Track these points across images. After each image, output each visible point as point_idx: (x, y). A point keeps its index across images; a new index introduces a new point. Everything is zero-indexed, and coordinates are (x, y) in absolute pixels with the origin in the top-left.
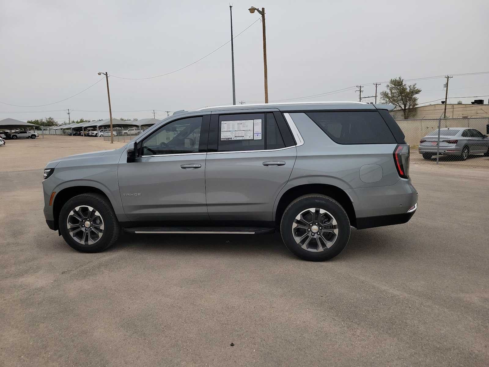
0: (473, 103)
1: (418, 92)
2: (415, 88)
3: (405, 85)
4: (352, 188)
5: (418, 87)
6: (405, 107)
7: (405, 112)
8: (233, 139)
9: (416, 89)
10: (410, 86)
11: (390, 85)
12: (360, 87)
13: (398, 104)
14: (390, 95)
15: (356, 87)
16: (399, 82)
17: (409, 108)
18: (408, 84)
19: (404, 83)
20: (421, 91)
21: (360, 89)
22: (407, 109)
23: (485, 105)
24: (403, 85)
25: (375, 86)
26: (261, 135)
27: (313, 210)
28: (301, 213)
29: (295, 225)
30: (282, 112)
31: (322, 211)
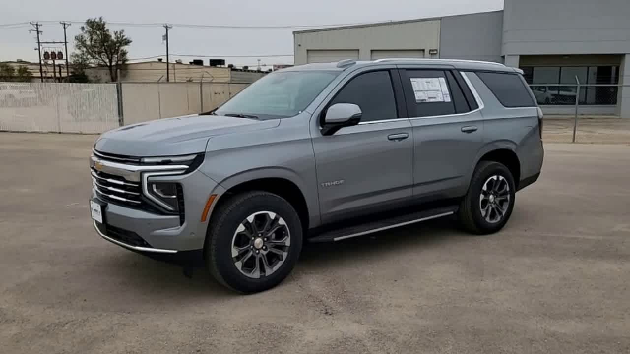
0: (191, 63)
1: (127, 42)
2: (123, 36)
3: (108, 30)
5: (126, 35)
6: (111, 62)
7: (111, 70)
8: (427, 101)
9: (124, 38)
10: (117, 32)
11: (85, 26)
12: (37, 25)
13: (101, 57)
14: (88, 43)
15: (29, 24)
16: (98, 25)
17: (117, 65)
18: (112, 30)
19: (107, 27)
20: (131, 42)
21: (37, 28)
22: (114, 66)
23: (207, 67)
24: (105, 29)
25: (62, 27)
26: (449, 96)
27: (495, 178)
28: (486, 183)
29: (482, 197)
30: (458, 70)
31: (501, 178)
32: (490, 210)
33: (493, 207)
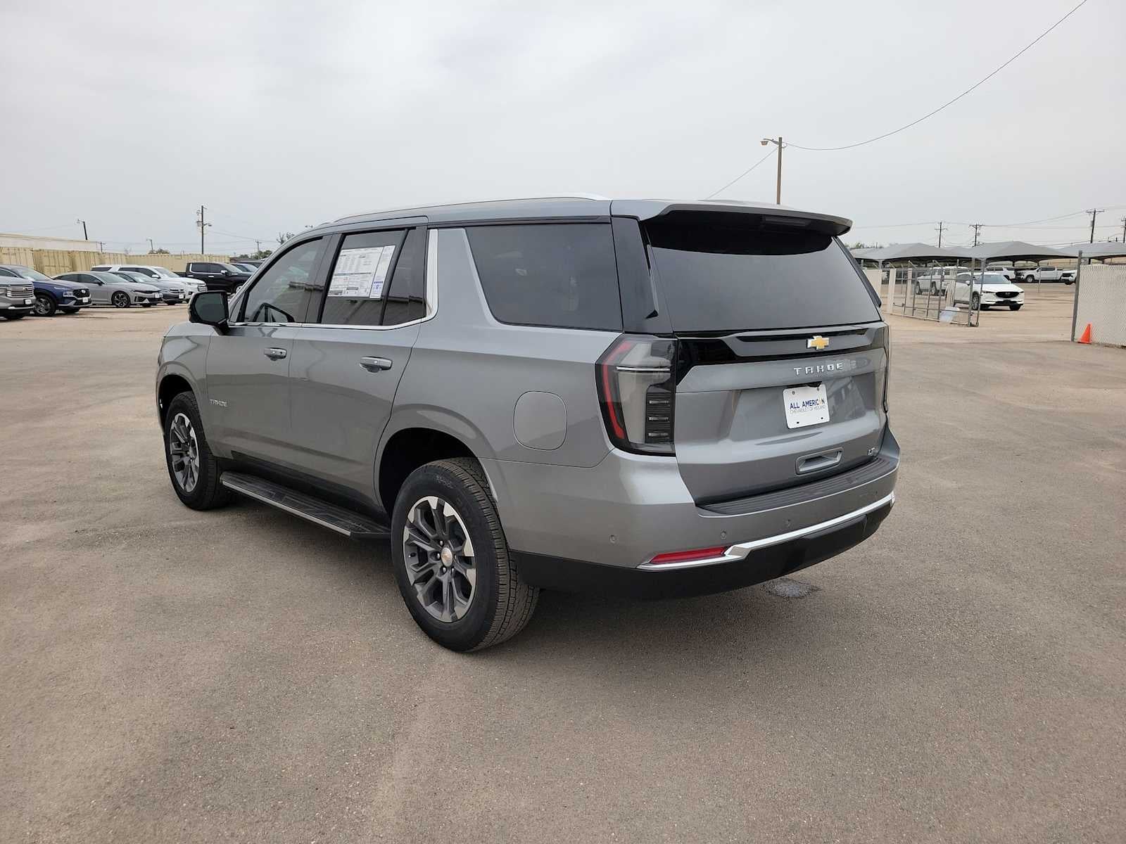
4: (495, 458)
8: (343, 295)
26: (382, 286)
27: (433, 501)
28: (415, 506)
29: (407, 532)
30: (430, 227)
31: (449, 511)
32: (432, 580)
33: (445, 579)
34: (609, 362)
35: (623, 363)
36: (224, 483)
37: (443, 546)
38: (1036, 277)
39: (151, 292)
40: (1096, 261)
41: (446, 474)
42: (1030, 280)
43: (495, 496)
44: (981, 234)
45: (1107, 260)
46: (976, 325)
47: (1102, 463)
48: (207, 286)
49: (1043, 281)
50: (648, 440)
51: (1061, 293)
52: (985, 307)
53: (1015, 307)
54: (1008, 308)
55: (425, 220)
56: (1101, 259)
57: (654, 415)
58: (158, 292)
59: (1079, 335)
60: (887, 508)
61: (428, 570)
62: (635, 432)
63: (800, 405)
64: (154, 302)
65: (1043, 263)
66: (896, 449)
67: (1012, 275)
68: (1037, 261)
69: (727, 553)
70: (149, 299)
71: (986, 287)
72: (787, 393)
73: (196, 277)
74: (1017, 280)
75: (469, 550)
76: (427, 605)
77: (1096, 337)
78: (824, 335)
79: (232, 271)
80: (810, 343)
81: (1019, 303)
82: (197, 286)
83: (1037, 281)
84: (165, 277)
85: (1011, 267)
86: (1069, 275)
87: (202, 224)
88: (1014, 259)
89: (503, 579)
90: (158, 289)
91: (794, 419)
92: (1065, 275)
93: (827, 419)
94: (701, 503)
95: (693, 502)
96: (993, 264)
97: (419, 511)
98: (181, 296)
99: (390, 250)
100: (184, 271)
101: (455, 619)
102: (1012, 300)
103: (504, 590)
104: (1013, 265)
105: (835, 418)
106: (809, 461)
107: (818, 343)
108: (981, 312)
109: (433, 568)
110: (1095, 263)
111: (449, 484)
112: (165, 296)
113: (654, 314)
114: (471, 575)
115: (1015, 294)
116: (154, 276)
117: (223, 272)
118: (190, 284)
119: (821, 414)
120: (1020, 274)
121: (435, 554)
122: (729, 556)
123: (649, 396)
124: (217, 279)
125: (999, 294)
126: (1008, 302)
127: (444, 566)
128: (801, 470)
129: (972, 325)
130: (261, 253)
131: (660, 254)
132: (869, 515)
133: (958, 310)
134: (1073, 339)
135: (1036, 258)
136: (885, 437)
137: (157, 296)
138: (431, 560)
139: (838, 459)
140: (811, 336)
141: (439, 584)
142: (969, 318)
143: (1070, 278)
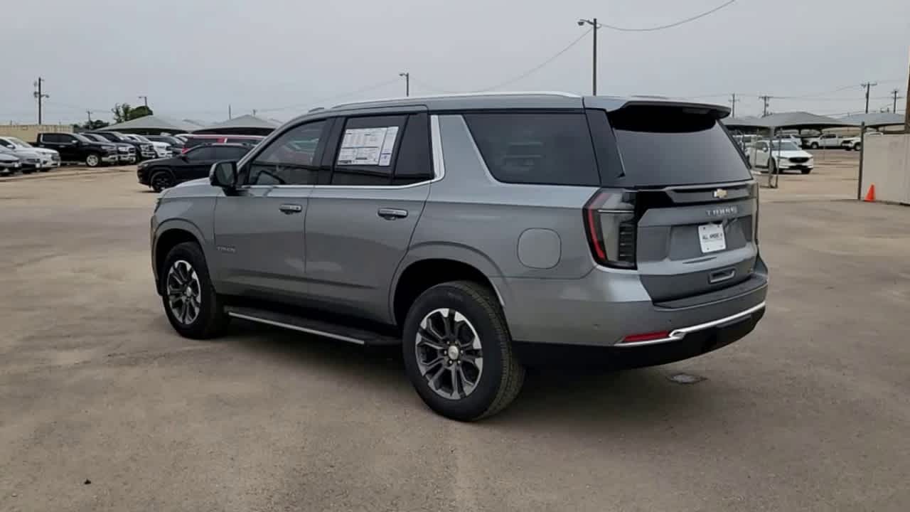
4: (503, 277)
8: (353, 163)
26: (389, 156)
27: (445, 312)
28: (427, 316)
29: (419, 338)
30: (430, 113)
31: (459, 317)
32: (441, 371)
33: (452, 369)
34: (593, 206)
35: (604, 207)
36: (231, 314)
37: (449, 345)
38: (820, 145)
39: (10, 162)
40: (871, 129)
41: (456, 290)
42: (815, 146)
43: (502, 302)
44: (770, 105)
45: (881, 129)
46: (776, 187)
47: (895, 293)
48: (60, 155)
49: (828, 148)
50: (620, 259)
51: (843, 158)
52: (781, 171)
53: (806, 171)
54: (799, 171)
55: (425, 108)
56: (876, 127)
57: (623, 242)
58: (17, 161)
59: (864, 194)
60: (762, 311)
61: (437, 363)
62: (612, 255)
63: (708, 236)
64: (13, 171)
65: (825, 131)
66: (766, 270)
67: (799, 141)
68: (820, 130)
69: (671, 335)
70: (10, 168)
71: (783, 154)
72: (700, 228)
73: (47, 146)
74: (804, 147)
75: (477, 344)
76: (437, 389)
77: (878, 196)
78: (724, 188)
79: (83, 141)
80: (716, 194)
81: (810, 167)
82: (50, 156)
83: (821, 148)
84: (19, 147)
85: (797, 134)
86: (848, 142)
87: (39, 95)
88: (800, 127)
89: (506, 363)
90: (16, 159)
91: (706, 247)
92: (845, 142)
93: (724, 247)
94: (656, 301)
95: (650, 299)
96: (785, 132)
97: (430, 321)
98: (38, 165)
99: (394, 130)
100: (35, 140)
101: (463, 397)
102: (804, 164)
103: (506, 371)
104: (800, 133)
105: (729, 248)
106: (715, 275)
107: (719, 194)
108: (780, 176)
109: (441, 362)
110: (871, 131)
111: (459, 298)
112: (24, 166)
113: (623, 175)
114: (479, 363)
115: (805, 160)
116: (9, 146)
117: (74, 142)
118: (44, 153)
119: (720, 244)
120: (807, 142)
121: (442, 351)
122: (672, 337)
123: (621, 229)
124: (68, 149)
125: (792, 160)
126: (800, 166)
127: (450, 359)
128: (712, 281)
129: (772, 187)
130: (91, 123)
131: (622, 135)
132: (753, 314)
133: (759, 173)
134: (859, 197)
135: (819, 127)
136: (758, 262)
137: (17, 165)
138: (440, 356)
139: (733, 275)
140: (715, 189)
141: (448, 373)
142: (770, 182)
143: (850, 145)
